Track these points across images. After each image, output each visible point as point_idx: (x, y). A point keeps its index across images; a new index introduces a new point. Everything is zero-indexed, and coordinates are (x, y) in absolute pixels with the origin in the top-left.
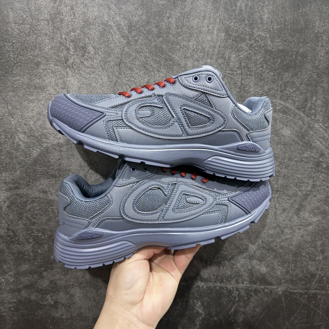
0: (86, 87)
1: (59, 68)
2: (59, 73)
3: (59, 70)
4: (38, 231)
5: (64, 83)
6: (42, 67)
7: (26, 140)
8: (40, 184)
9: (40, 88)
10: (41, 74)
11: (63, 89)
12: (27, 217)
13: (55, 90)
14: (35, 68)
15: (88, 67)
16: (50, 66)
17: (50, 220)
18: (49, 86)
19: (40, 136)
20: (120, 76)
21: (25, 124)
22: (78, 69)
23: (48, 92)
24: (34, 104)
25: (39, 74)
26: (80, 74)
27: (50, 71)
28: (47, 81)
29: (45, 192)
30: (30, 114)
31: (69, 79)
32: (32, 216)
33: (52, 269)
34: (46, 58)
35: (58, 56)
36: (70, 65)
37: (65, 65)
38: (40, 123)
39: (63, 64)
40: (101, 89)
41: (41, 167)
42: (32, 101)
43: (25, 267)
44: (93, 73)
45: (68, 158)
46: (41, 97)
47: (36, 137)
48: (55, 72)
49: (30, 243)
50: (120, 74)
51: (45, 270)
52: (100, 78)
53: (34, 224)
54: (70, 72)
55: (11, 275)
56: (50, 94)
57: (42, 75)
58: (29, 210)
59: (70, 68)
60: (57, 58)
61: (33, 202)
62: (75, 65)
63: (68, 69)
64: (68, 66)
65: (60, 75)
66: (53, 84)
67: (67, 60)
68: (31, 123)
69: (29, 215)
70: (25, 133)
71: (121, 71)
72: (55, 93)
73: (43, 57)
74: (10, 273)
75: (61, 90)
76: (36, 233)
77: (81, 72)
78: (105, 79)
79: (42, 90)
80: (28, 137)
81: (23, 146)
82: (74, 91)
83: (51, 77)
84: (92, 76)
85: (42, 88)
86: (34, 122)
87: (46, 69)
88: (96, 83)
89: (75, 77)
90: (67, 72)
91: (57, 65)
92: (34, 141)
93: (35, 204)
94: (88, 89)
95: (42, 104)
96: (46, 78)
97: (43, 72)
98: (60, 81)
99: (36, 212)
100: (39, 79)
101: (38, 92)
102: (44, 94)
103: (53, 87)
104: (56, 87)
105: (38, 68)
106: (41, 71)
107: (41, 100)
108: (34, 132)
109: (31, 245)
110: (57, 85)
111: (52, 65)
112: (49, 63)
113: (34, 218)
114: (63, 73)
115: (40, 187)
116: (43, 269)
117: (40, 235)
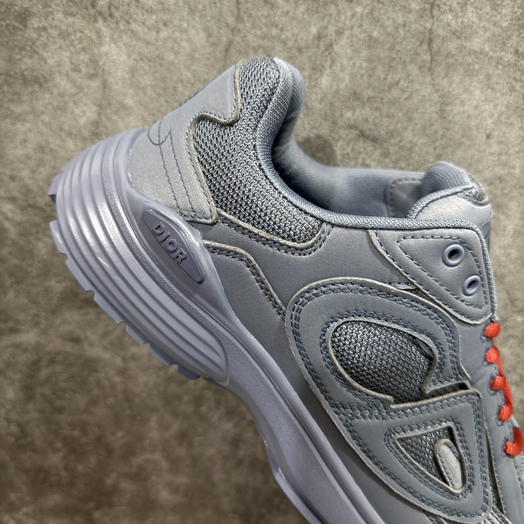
0: (150, 67)
1: (78, 22)
2: (79, 34)
3: (77, 26)
4: (72, 425)
5: (94, 62)
6: (34, 23)
7: (19, 217)
8: (64, 322)
9: (36, 80)
10: (34, 43)
11: (92, 77)
12: (43, 396)
13: (73, 82)
14: (18, 29)
15: (150, 11)
16: (53, 19)
17: (93, 402)
18: (57, 74)
20: (241, 26)
21: (13, 178)
22: (127, 17)
23: (55, 91)
24: (28, 125)
25: (29, 43)
26: (132, 31)
27: (54, 32)
28: (51, 61)
29: (76, 340)
30: (20, 152)
31: (104, 49)
32: (54, 393)
33: (111, 505)
36: (105, 9)
37: (92, 11)
38: (44, 172)
39: (87, 9)
40: (188, 68)
41: (59, 282)
42: (19, 118)
43: (53, 499)
44: (165, 25)
46: (40, 106)
47: (41, 209)
48: (69, 35)
49: (56, 451)
50: (239, 19)
51: (98, 507)
52: (185, 36)
53: (60, 410)
54: (105, 31)
55: (27, 514)
56: (61, 95)
57: (37, 47)
58: (47, 380)
59: (105, 20)
61: (52, 362)
62: (117, 8)
63: (100, 24)
64: (101, 13)
65: (81, 40)
66: (67, 66)
68: (25, 174)
70: (13, 200)
71: (242, 12)
72: (73, 91)
74: (25, 510)
75: (89, 82)
76: (66, 431)
77: (134, 26)
78: (199, 38)
79: (41, 85)
80: (23, 209)
81: (12, 232)
82: (120, 82)
83: (61, 48)
84: (163, 34)
86: (33, 172)
87: (44, 29)
88: (176, 53)
89: (121, 44)
90: (98, 32)
91: (72, 14)
92: (37, 219)
93: (58, 368)
94: (156, 72)
95: (45, 124)
96: (47, 52)
97: (40, 36)
98: (84, 58)
99: (63, 385)
100: (31, 57)
101: (32, 93)
102: (47, 96)
103: (67, 75)
104: (74, 75)
105: (25, 26)
106: (35, 35)
107: (43, 113)
108: (35, 197)
109: (61, 454)
110: (76, 69)
111: (59, 16)
112: (50, 9)
113: (60, 398)
114: (90, 34)
115: (65, 328)
116: (91, 504)
117: (76, 433)
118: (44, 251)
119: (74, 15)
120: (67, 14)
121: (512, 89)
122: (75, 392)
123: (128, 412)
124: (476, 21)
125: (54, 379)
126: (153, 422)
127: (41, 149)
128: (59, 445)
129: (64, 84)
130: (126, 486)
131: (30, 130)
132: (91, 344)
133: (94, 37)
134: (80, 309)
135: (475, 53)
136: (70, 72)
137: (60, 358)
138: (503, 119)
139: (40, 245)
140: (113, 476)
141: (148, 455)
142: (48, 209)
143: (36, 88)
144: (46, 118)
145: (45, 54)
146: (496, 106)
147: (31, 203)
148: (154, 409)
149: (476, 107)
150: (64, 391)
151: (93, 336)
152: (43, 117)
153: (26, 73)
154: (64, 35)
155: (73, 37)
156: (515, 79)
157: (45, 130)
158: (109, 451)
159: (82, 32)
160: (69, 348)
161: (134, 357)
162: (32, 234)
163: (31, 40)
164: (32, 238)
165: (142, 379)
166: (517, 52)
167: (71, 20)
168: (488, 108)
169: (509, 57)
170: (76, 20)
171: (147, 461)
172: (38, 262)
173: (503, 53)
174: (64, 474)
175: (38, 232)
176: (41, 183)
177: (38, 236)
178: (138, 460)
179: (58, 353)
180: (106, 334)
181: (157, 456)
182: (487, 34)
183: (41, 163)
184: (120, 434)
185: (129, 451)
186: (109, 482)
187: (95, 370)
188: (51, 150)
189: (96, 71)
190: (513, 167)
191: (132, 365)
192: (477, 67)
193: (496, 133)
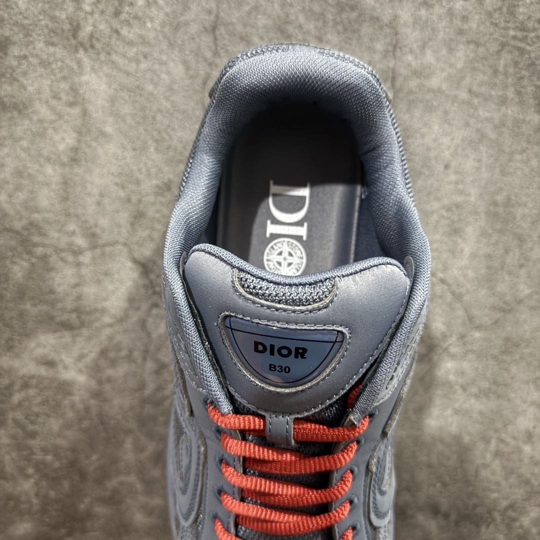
0: (129, 97)
1: (59, 52)
2: (59, 64)
3: (58, 56)
4: (45, 450)
5: (74, 90)
6: (15, 51)
8: (38, 345)
9: (15, 107)
10: (14, 71)
11: (72, 104)
12: (15, 421)
13: (53, 109)
15: (131, 43)
16: (34, 48)
18: (37, 101)
19: (27, 229)
20: (218, 61)
22: (108, 49)
23: (35, 118)
24: (6, 150)
25: (10, 71)
26: (113, 63)
27: (35, 61)
28: (31, 89)
29: (50, 364)
31: (85, 78)
32: (27, 417)
33: (84, 531)
34: (23, 27)
35: (53, 18)
36: (86, 41)
37: (74, 42)
38: (22, 196)
39: (68, 39)
40: (167, 99)
41: (35, 305)
44: (145, 57)
45: (99, 281)
46: (19, 131)
47: (18, 233)
48: (49, 64)
49: (27, 477)
50: (216, 54)
52: (164, 69)
53: (33, 435)
54: (86, 61)
56: (41, 121)
57: (17, 74)
58: (20, 405)
59: (86, 50)
60: (51, 25)
61: (25, 386)
62: (98, 40)
63: (81, 54)
64: (82, 44)
65: (61, 69)
66: (47, 93)
67: (76, 29)
69: (19, 415)
71: (219, 48)
72: (53, 118)
73: (16, 23)
75: (68, 110)
76: (39, 456)
77: (114, 57)
78: (178, 70)
79: (20, 112)
82: (100, 110)
83: (41, 76)
84: (143, 66)
85: (20, 108)
86: (10, 196)
87: (25, 57)
88: (156, 85)
89: (101, 74)
90: (79, 63)
91: (53, 44)
92: (13, 243)
93: (32, 392)
94: (136, 102)
95: (24, 149)
96: (27, 80)
97: (20, 64)
98: (64, 86)
99: (36, 409)
100: (11, 84)
101: (11, 119)
102: (26, 122)
103: (47, 102)
104: (54, 102)
105: (6, 54)
106: (14, 63)
107: (21, 139)
108: (12, 221)
109: (32, 481)
110: (56, 97)
111: (40, 45)
112: (31, 39)
113: (32, 423)
114: (71, 64)
115: (39, 352)
116: (63, 531)
117: (49, 458)
118: (20, 275)
119: (56, 46)
120: (48, 43)
121: (467, 124)
122: (49, 416)
123: (103, 435)
124: (434, 62)
125: (26, 404)
126: (128, 444)
127: (19, 173)
128: (30, 471)
129: (44, 111)
130: (100, 510)
131: (8, 155)
132: (66, 367)
133: (75, 67)
134: (55, 332)
135: (433, 91)
136: (50, 100)
137: (34, 381)
138: (459, 152)
139: (16, 268)
140: (87, 500)
141: (123, 478)
142: (25, 233)
143: (15, 114)
144: (25, 143)
145: (25, 82)
146: (453, 139)
147: (8, 227)
148: (129, 431)
149: (435, 140)
150: (37, 415)
151: (68, 360)
152: (21, 143)
153: (5, 99)
154: (45, 64)
155: (54, 66)
156: (469, 116)
157: (23, 155)
158: (83, 475)
159: (63, 62)
160: (43, 371)
161: (109, 380)
162: (7, 258)
163: (11, 67)
164: (8, 262)
165: (117, 401)
166: (470, 91)
167: (52, 49)
168: (446, 140)
169: (464, 95)
170: (58, 50)
171: (122, 484)
172: (13, 286)
173: (458, 92)
174: (35, 501)
175: (13, 256)
176: (19, 207)
177: (14, 260)
178: (112, 484)
179: (32, 377)
180: (81, 357)
181: (132, 478)
182: (444, 75)
183: (18, 188)
184: (94, 457)
185: (104, 474)
186: (82, 507)
187: (70, 394)
188: (30, 175)
189: (76, 99)
190: (469, 195)
191: (107, 387)
192: (435, 103)
193: (453, 164)
